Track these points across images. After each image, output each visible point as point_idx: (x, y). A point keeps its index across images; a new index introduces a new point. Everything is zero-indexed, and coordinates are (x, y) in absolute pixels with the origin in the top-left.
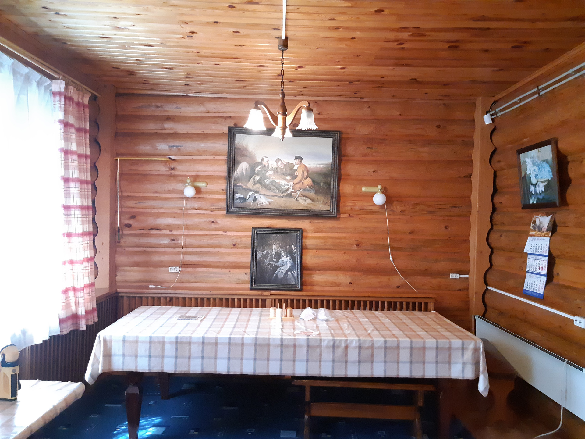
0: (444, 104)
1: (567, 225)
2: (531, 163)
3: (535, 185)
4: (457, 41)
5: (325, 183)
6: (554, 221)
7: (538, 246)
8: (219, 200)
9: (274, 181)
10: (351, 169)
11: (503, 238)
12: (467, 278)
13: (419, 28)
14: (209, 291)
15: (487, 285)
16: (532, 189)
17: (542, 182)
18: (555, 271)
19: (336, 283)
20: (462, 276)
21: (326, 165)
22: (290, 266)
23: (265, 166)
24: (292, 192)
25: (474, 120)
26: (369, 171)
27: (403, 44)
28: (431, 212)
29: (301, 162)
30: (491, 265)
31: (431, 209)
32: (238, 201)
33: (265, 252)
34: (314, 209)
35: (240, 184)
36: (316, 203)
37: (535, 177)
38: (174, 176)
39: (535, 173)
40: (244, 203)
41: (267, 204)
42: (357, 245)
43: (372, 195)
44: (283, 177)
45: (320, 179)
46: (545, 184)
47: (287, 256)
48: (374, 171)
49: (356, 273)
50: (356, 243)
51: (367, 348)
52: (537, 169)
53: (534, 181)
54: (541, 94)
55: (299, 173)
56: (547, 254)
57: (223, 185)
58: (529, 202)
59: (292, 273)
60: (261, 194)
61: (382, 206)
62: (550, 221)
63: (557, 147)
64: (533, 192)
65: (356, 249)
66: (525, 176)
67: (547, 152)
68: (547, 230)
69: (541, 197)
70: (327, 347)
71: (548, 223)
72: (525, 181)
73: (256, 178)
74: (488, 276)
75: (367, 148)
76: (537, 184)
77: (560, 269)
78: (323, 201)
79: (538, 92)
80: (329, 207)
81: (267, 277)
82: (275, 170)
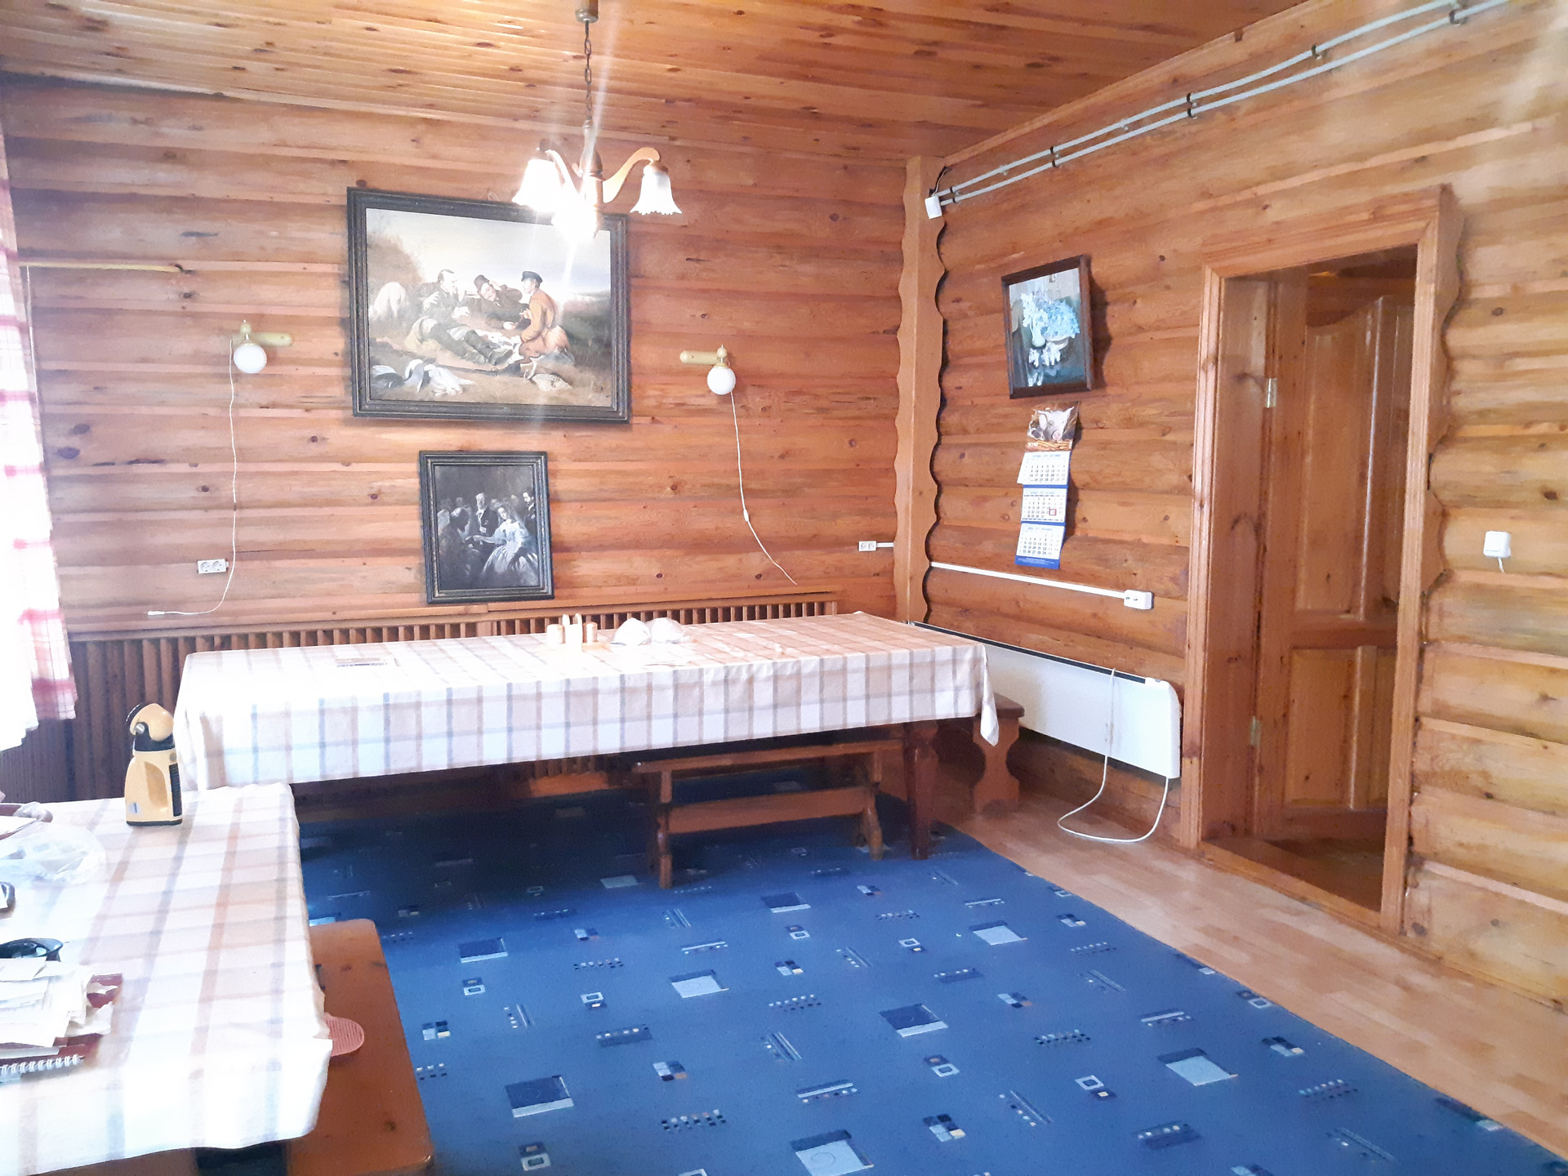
0: (845, 168)
1: (1102, 426)
2: (1033, 305)
3: (1041, 349)
4: (935, 43)
5: (598, 340)
6: (1078, 419)
7: (1045, 468)
8: (327, 381)
9: (474, 332)
10: (655, 309)
11: (966, 460)
12: (891, 549)
13: (881, 10)
14: (331, 614)
15: (931, 560)
16: (1034, 356)
17: (1056, 343)
18: (1079, 515)
19: (628, 577)
20: (881, 545)
21: (598, 295)
22: (523, 544)
23: (448, 293)
24: (518, 363)
25: (903, 208)
26: (693, 316)
27: (831, 35)
28: (821, 410)
29: (537, 287)
30: (939, 518)
31: (824, 403)
32: (382, 384)
33: (457, 512)
34: (576, 403)
35: (386, 339)
36: (580, 390)
37: (1042, 333)
38: (196, 316)
39: (1042, 325)
40: (397, 389)
41: (457, 392)
42: (674, 488)
43: (703, 372)
44: (494, 322)
45: (583, 331)
46: (1062, 346)
47: (514, 520)
48: (703, 316)
49: (669, 552)
50: (671, 482)
51: (790, 677)
52: (1045, 316)
53: (1038, 340)
54: (1057, 162)
55: (533, 314)
56: (1065, 482)
57: (335, 342)
58: (1027, 383)
59: (528, 560)
60: (440, 366)
61: (725, 399)
62: (1069, 420)
63: (1090, 272)
64: (1037, 364)
65: (671, 496)
66: (1019, 330)
67: (1069, 282)
68: (1064, 438)
69: (1053, 373)
70: (714, 684)
71: (1065, 424)
72: (1018, 340)
73: (425, 324)
74: (933, 541)
75: (687, 259)
76: (1044, 346)
77: (1088, 507)
78: (595, 384)
79: (1052, 158)
80: (610, 399)
81: (467, 573)
82: (476, 305)
